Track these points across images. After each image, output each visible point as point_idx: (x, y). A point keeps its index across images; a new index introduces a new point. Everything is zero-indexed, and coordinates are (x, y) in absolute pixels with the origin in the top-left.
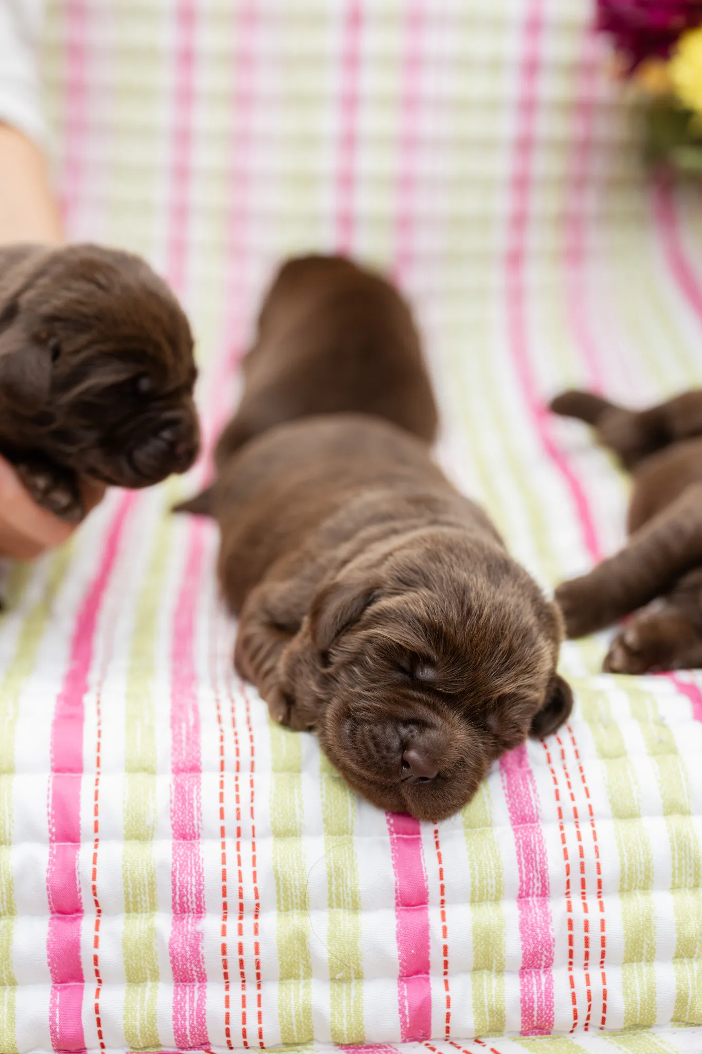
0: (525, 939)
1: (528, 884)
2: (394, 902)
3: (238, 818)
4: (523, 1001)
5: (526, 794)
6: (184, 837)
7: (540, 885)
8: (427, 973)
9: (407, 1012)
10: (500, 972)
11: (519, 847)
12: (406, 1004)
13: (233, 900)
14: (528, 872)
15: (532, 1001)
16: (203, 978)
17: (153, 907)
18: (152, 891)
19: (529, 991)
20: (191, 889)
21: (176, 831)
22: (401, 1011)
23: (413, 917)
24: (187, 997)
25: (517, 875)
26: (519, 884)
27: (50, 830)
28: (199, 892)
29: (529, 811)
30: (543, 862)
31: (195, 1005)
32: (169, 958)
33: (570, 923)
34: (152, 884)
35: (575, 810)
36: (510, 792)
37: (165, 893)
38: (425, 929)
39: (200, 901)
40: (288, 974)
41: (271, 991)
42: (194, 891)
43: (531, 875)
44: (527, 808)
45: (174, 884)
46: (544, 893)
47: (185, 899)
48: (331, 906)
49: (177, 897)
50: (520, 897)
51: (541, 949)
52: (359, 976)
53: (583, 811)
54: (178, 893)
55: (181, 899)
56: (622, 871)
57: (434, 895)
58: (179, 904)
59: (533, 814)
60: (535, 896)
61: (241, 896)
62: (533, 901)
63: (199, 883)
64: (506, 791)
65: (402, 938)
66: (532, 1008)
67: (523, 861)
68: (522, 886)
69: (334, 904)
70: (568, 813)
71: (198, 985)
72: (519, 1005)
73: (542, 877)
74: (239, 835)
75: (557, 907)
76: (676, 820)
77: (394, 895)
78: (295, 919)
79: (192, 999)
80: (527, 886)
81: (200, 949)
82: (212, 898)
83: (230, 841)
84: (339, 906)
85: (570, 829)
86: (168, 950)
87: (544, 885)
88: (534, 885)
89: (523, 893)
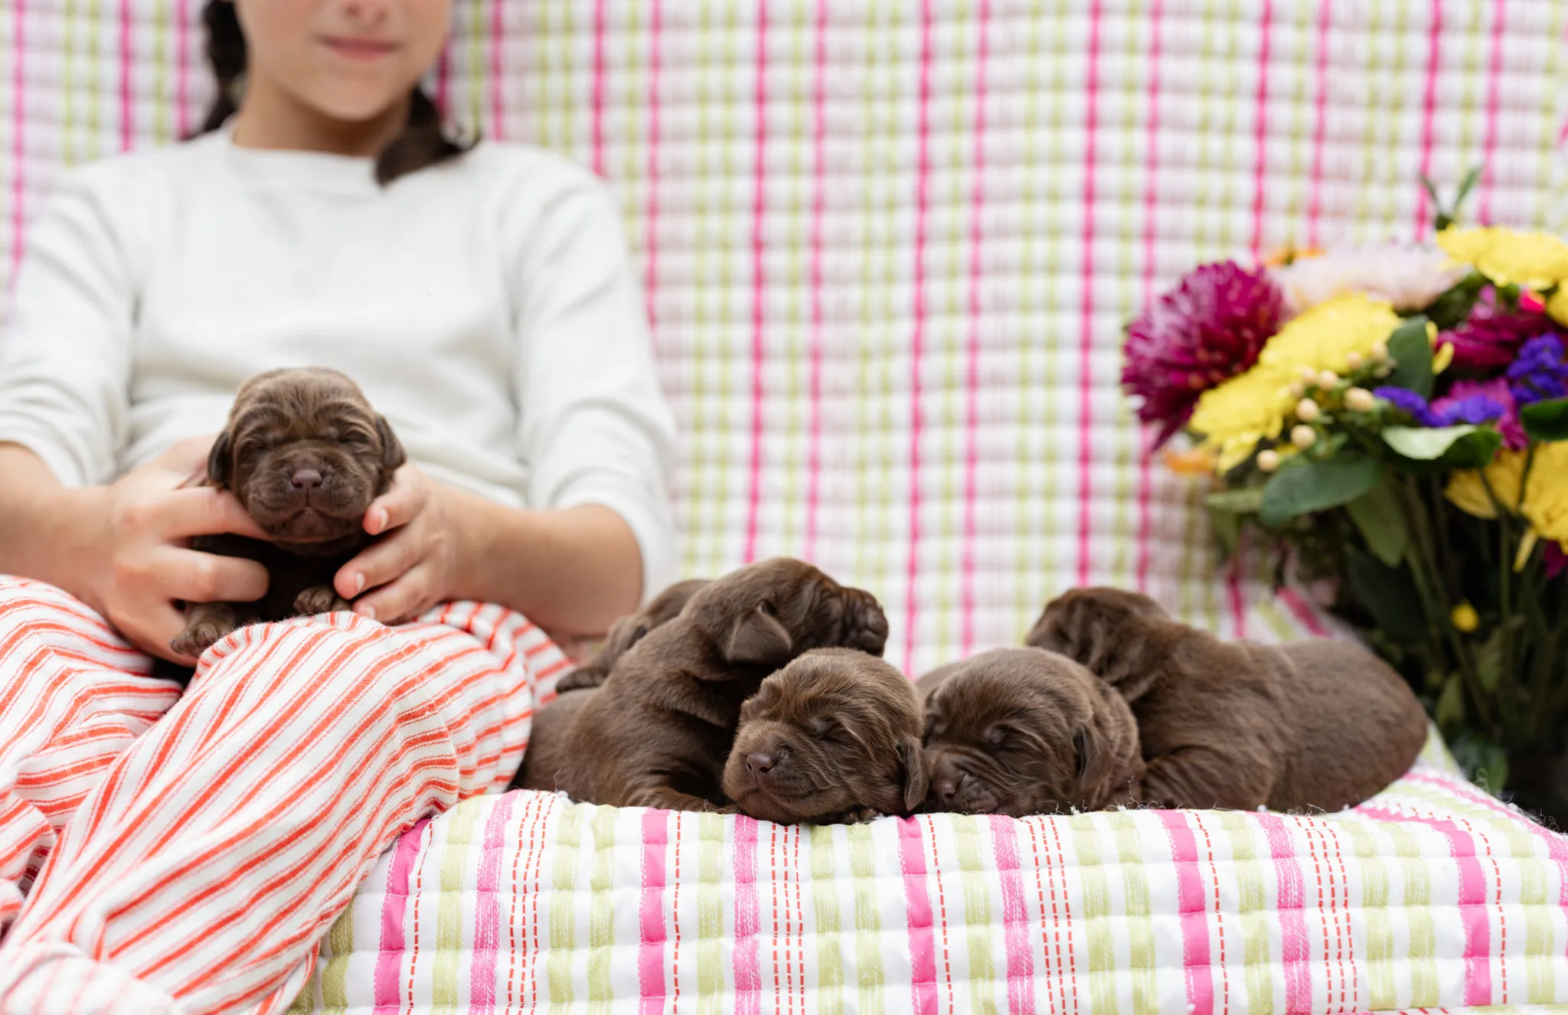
0: (1009, 948)
1: (1011, 910)
2: (906, 923)
3: (786, 865)
4: (1009, 996)
5: (1009, 848)
6: (744, 882)
7: (1019, 910)
8: (934, 980)
9: (919, 1004)
10: (991, 978)
11: (1003, 882)
12: (918, 998)
13: (782, 920)
14: (1011, 900)
15: (1016, 995)
16: (758, 987)
17: (720, 933)
18: (720, 917)
19: (1015, 992)
21: (738, 878)
22: (914, 1004)
23: (922, 933)
24: (746, 999)
25: (1002, 902)
26: (1003, 908)
27: (643, 877)
28: (756, 914)
29: (1012, 859)
30: (1021, 891)
31: (752, 1004)
32: (732, 965)
33: (1045, 935)
34: (720, 911)
35: (1048, 858)
36: (997, 846)
37: (730, 919)
38: (930, 939)
39: (757, 922)
40: (825, 982)
41: (811, 994)
42: (752, 913)
43: (1013, 903)
45: (736, 910)
46: (1024, 918)
47: (745, 920)
48: (858, 928)
49: (739, 920)
50: (1006, 921)
52: (881, 982)
53: (1054, 859)
54: (740, 916)
55: (741, 921)
56: (1085, 897)
57: (937, 918)
58: (740, 925)
59: (1015, 862)
60: (1017, 920)
61: (788, 917)
62: (1016, 924)
63: (756, 908)
65: (913, 947)
66: (1017, 1002)
67: (1007, 893)
68: (1006, 910)
69: (861, 925)
70: (1042, 860)
71: (754, 991)
72: (1007, 1000)
73: (1021, 902)
74: (786, 878)
75: (1034, 927)
76: (1130, 865)
77: (906, 916)
78: (831, 935)
79: (749, 1001)
81: (756, 955)
82: (766, 921)
83: (780, 883)
84: (864, 927)
85: (1044, 872)
86: (731, 958)
87: (1024, 911)
88: (1016, 911)
89: (1008, 918)
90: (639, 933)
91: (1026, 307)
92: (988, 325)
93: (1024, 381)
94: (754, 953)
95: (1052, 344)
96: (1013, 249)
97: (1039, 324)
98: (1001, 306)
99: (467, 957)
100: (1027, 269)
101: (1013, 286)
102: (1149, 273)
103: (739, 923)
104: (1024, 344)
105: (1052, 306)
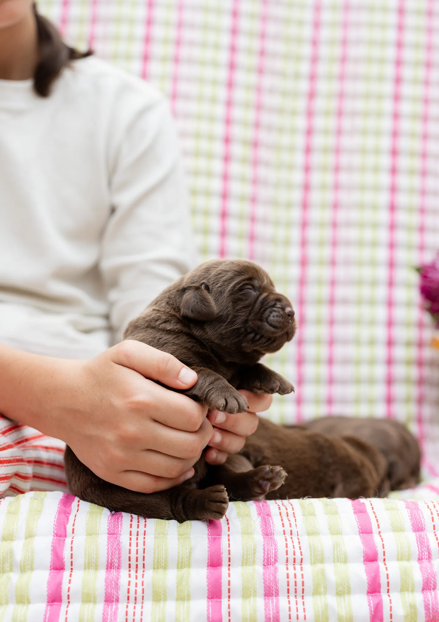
0: (423, 573)
1: (422, 554)
2: (362, 559)
3: (291, 526)
4: (425, 601)
5: (419, 518)
6: (267, 535)
7: (427, 553)
8: (380, 592)
9: (372, 605)
10: (413, 591)
11: (417, 537)
12: (371, 602)
13: (291, 557)
14: (422, 548)
15: (428, 600)
16: (277, 594)
17: (254, 563)
18: (255, 553)
19: (427, 596)
20: (272, 551)
21: (263, 533)
22: (369, 605)
23: (372, 564)
24: (270, 602)
25: (417, 549)
26: (417, 552)
28: (276, 552)
29: (421, 526)
30: (428, 543)
31: (274, 604)
32: (263, 581)
34: (255, 549)
36: (412, 518)
37: (260, 555)
38: (378, 568)
39: (276, 557)
40: (316, 592)
41: (309, 599)
43: (423, 549)
44: (420, 524)
45: (264, 549)
46: (430, 557)
47: (269, 556)
48: (334, 562)
49: (266, 556)
50: (419, 559)
51: (431, 577)
52: (349, 593)
54: (266, 553)
55: (267, 556)
57: (380, 556)
58: (267, 559)
59: (422, 527)
60: (425, 559)
61: (294, 554)
64: (410, 517)
65: (368, 572)
66: (429, 604)
67: (419, 543)
68: (419, 553)
69: (336, 561)
71: (274, 598)
72: (423, 603)
73: (428, 549)
74: (291, 534)
77: (363, 555)
78: (319, 566)
79: (273, 602)
80: (421, 554)
81: (277, 576)
82: (282, 556)
83: (288, 536)
84: (338, 561)
86: (262, 577)
87: (429, 553)
88: (425, 554)
89: (420, 558)
90: (207, 561)
91: (360, 263)
92: (341, 272)
93: (359, 302)
94: (276, 574)
95: (374, 283)
96: (353, 234)
97: (367, 273)
98: (348, 263)
99: (102, 574)
100: (361, 243)
101: (353, 252)
102: (422, 248)
103: (266, 557)
104: (359, 282)
105: (373, 263)
